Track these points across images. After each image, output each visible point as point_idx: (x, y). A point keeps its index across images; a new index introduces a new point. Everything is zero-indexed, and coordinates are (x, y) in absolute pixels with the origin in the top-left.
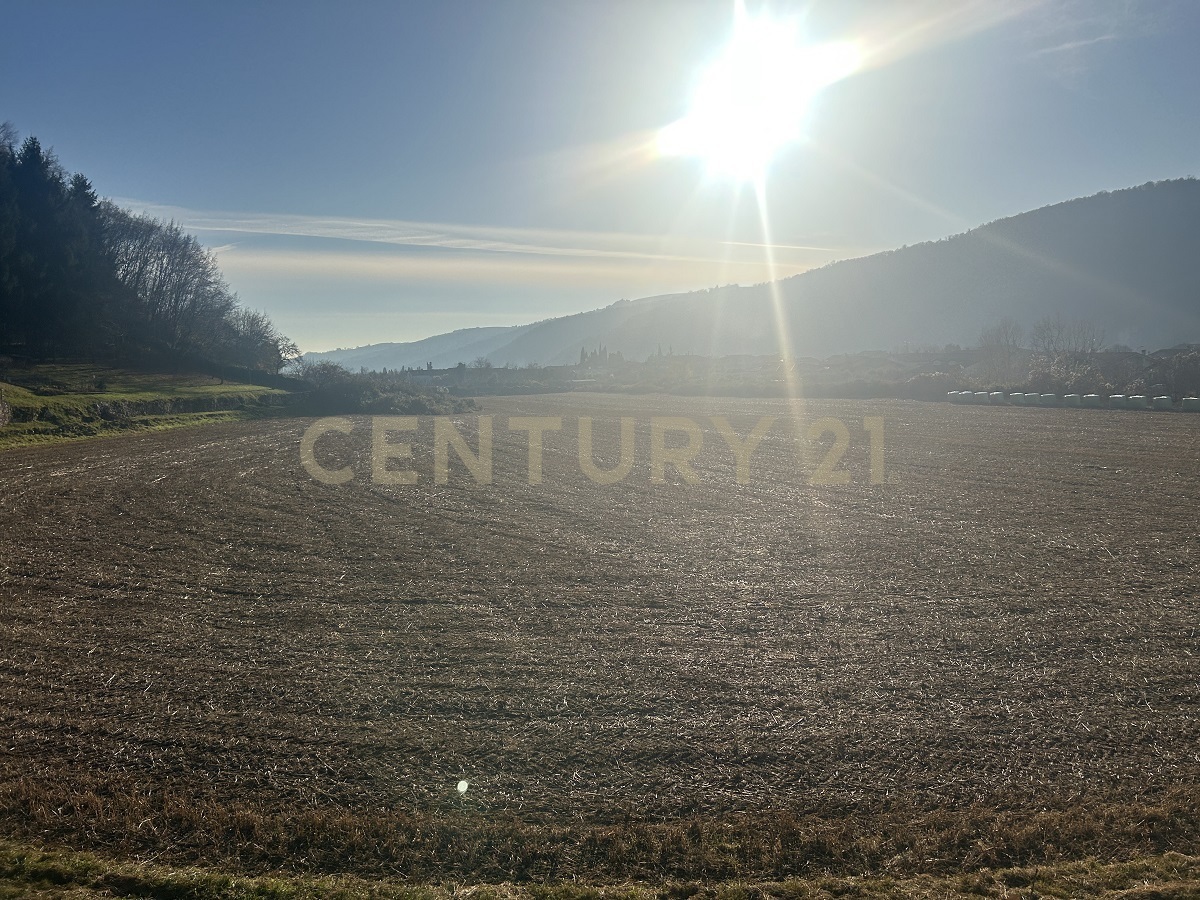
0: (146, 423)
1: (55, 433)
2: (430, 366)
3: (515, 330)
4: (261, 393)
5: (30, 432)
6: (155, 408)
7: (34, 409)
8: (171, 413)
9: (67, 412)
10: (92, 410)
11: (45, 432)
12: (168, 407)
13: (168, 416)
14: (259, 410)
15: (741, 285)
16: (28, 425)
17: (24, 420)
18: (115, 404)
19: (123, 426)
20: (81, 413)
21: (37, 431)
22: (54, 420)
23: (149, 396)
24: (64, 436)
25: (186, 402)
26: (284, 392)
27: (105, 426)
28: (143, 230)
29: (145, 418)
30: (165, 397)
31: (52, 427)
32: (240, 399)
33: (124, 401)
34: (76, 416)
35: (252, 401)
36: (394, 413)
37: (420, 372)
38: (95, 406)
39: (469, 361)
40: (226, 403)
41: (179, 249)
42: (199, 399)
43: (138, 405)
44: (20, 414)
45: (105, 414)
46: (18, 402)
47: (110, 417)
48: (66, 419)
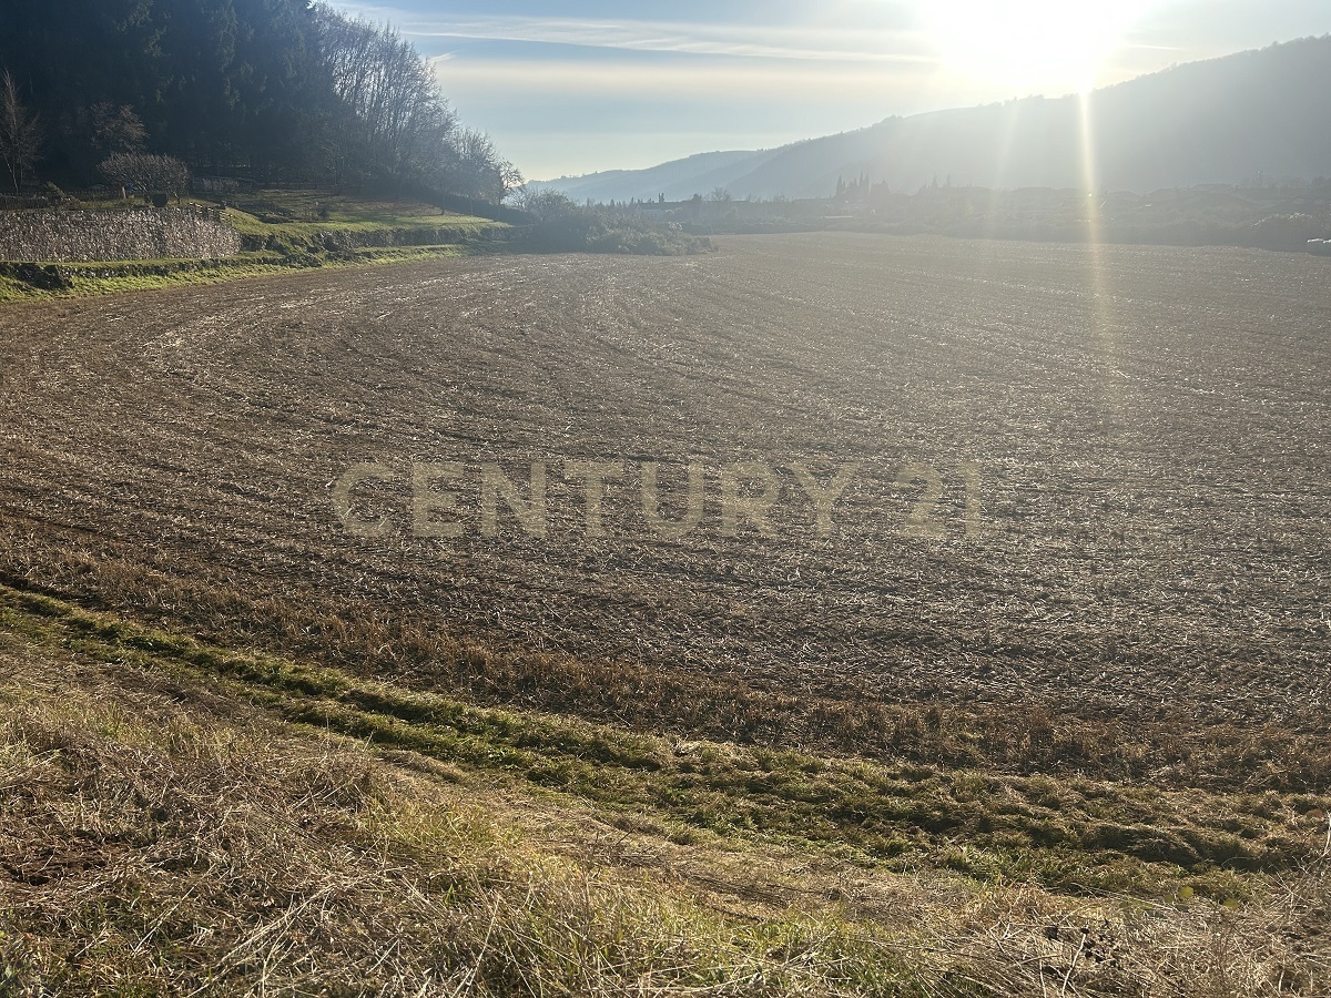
0: (368, 255)
1: (283, 263)
2: (661, 198)
3: (761, 154)
4: (483, 226)
5: (259, 262)
6: (376, 239)
7: (262, 237)
8: (393, 245)
9: (293, 241)
10: (317, 239)
11: (273, 262)
12: (390, 239)
13: (390, 249)
14: (480, 245)
15: (1046, 97)
16: (257, 255)
17: (253, 249)
18: (338, 233)
19: (347, 259)
20: (306, 243)
21: (266, 261)
22: (281, 249)
23: (370, 226)
24: (291, 267)
25: (408, 233)
26: (506, 225)
27: (329, 258)
28: (358, 37)
29: (367, 250)
30: (386, 227)
31: (280, 257)
32: (462, 231)
33: (346, 231)
34: (301, 246)
35: (473, 234)
36: (622, 252)
37: (650, 205)
38: (319, 236)
39: (707, 193)
40: (448, 236)
41: (395, 58)
42: (420, 231)
43: (361, 235)
44: (250, 242)
45: (329, 245)
46: (247, 229)
47: (334, 248)
48: (292, 249)
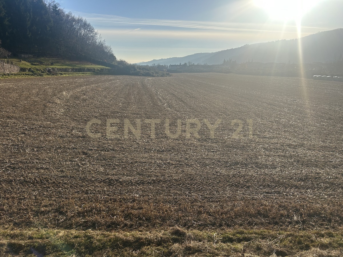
0: (61, 74)
1: (32, 75)
3: (212, 53)
4: (102, 68)
5: (24, 74)
6: (66, 70)
7: (27, 69)
8: (71, 72)
9: (37, 70)
11: (28, 75)
12: (70, 70)
14: (100, 72)
17: (24, 71)
18: (53, 69)
19: (53, 75)
20: (41, 70)
21: (26, 74)
23: (64, 67)
24: (34, 76)
25: (76, 69)
26: (109, 68)
27: (48, 74)
30: (69, 67)
31: (31, 73)
32: (94, 69)
33: (56, 68)
34: (40, 71)
35: (98, 70)
38: (46, 69)
40: (89, 70)
42: (80, 69)
43: (60, 69)
46: (23, 66)
47: (49, 72)
48: (36, 72)
